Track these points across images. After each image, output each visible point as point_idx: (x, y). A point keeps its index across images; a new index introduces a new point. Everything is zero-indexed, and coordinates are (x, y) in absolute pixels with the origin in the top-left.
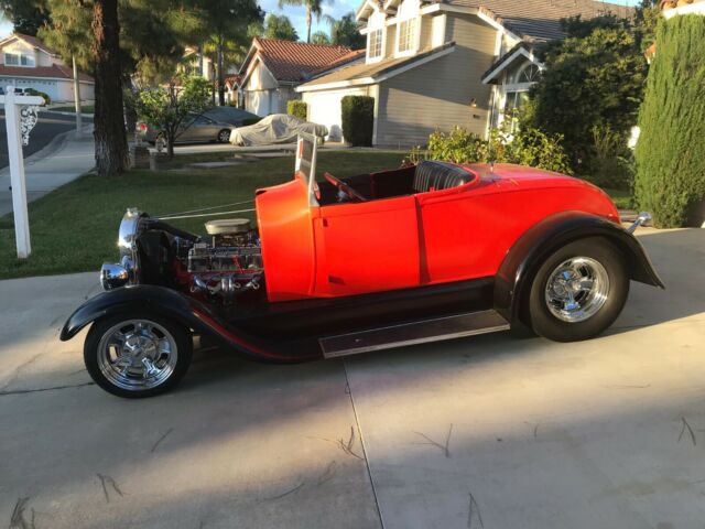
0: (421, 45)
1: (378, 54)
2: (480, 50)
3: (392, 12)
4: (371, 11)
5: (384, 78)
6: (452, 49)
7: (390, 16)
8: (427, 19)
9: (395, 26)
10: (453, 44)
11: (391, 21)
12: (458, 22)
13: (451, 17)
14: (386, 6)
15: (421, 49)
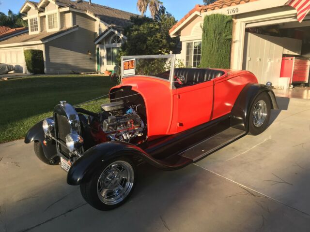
0: (61, 26)
1: (36, 30)
2: (89, 29)
3: (42, 10)
4: (29, 8)
5: (47, 41)
6: (77, 29)
7: (40, 12)
8: (62, 14)
9: (45, 16)
10: (78, 26)
11: (42, 14)
12: (77, 16)
13: (74, 14)
14: (39, 7)
15: (61, 28)
